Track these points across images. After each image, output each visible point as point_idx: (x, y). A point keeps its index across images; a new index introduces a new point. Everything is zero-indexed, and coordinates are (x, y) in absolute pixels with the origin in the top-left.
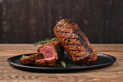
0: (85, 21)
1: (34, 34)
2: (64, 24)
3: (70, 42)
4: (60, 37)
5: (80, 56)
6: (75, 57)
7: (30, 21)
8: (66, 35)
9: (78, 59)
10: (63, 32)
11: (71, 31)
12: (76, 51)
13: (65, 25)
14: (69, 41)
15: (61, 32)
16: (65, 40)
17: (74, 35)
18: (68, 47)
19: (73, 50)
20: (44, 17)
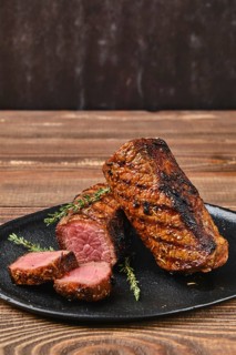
0: (193, 38)
1: (29, 78)
2: (133, 158)
3: (151, 215)
4: (122, 195)
5: (179, 260)
6: (167, 259)
7: (15, 40)
8: (140, 193)
9: (174, 267)
10: (130, 183)
11: (155, 181)
12: (170, 243)
13: (135, 162)
14: (147, 213)
15: (124, 181)
16: (137, 206)
17: (162, 196)
18: (145, 229)
19: (160, 240)
20: (60, 27)
